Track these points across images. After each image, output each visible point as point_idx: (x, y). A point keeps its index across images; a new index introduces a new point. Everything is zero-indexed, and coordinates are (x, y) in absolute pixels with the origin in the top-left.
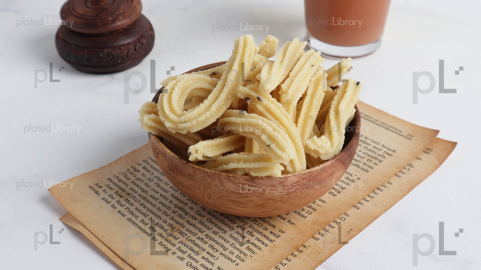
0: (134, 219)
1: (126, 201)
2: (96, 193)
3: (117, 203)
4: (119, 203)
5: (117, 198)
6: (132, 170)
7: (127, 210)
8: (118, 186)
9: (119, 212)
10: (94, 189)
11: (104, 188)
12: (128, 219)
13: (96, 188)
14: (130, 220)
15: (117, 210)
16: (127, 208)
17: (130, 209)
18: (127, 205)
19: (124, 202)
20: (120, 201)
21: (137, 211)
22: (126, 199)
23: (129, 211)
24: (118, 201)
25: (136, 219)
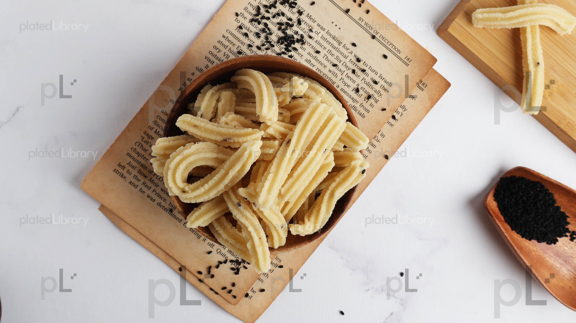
0: (163, 204)
1: (151, 181)
2: (122, 176)
3: (144, 185)
4: (145, 185)
5: (142, 179)
6: (146, 138)
7: (154, 193)
8: (139, 163)
9: (148, 196)
10: (119, 173)
11: (128, 167)
12: (158, 204)
13: (120, 170)
14: (159, 204)
15: (146, 194)
16: (154, 191)
17: (157, 192)
18: (153, 187)
19: (149, 184)
20: (146, 183)
21: (163, 192)
22: (150, 178)
23: (157, 194)
24: (143, 183)
25: (165, 203)
